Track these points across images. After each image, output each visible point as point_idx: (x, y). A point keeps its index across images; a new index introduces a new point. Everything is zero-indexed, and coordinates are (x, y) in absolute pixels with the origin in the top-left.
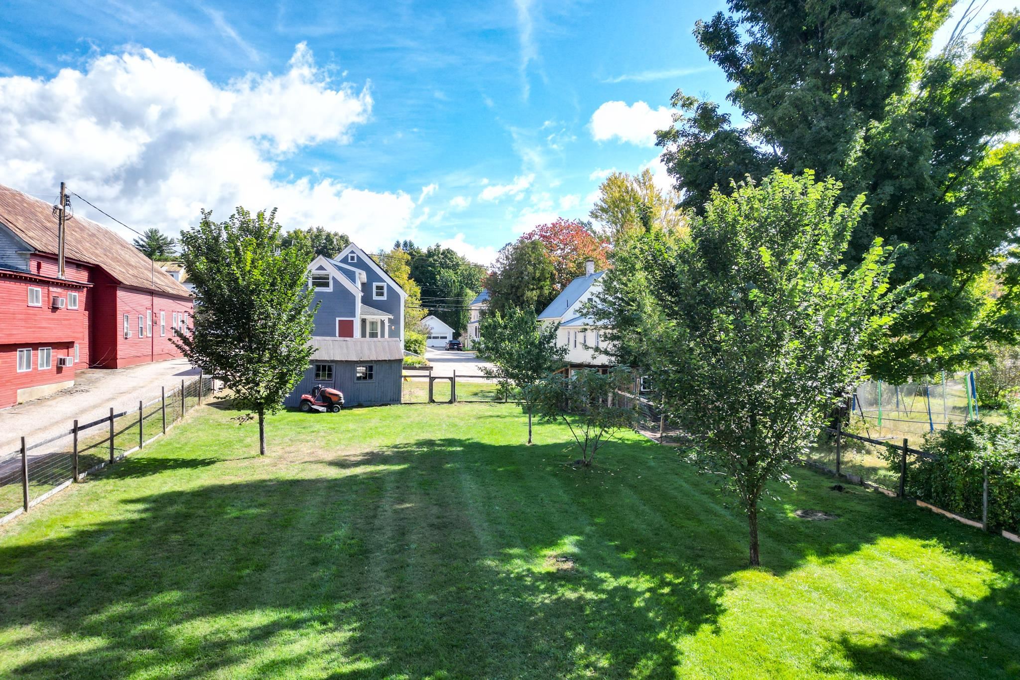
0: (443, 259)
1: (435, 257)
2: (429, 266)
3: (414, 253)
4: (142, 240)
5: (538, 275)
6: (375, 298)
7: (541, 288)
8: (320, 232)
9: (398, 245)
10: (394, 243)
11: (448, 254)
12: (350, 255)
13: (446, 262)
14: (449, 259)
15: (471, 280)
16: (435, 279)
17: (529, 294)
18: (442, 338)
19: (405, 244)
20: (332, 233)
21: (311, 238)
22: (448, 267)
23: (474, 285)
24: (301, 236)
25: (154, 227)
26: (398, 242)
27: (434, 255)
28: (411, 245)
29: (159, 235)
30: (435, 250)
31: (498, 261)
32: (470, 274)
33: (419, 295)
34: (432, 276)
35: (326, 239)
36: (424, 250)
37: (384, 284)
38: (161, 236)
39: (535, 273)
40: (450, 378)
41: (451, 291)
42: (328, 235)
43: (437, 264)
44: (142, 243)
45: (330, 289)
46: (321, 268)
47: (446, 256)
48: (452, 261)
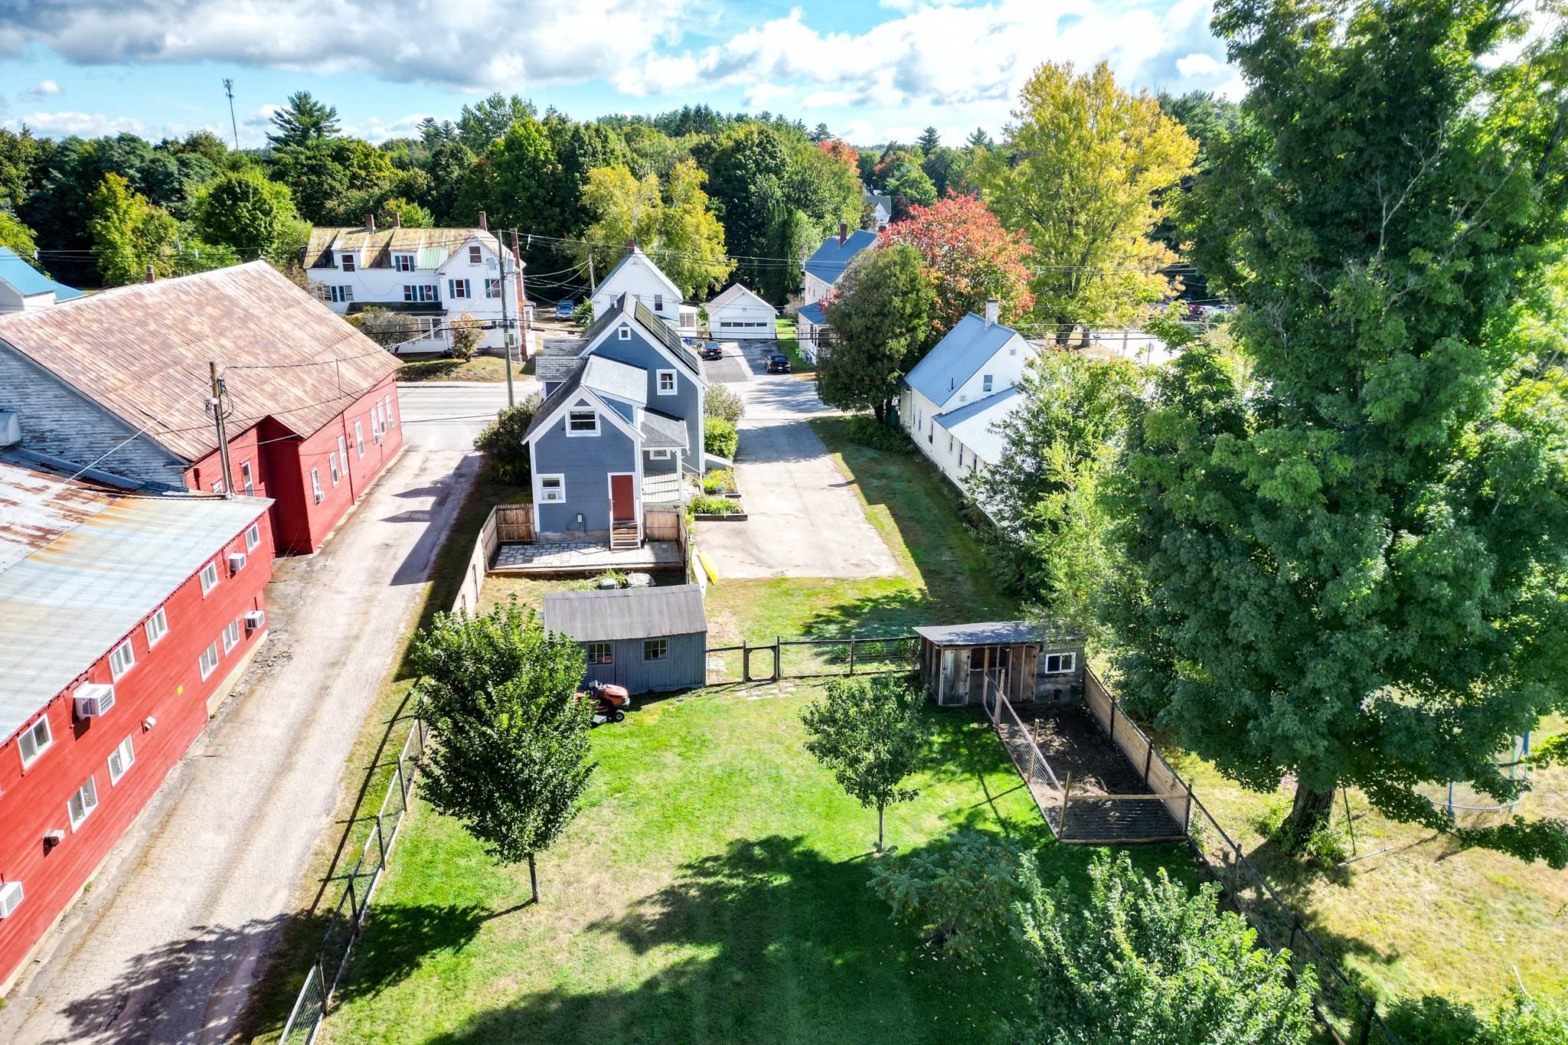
0: (760, 153)
1: (748, 153)
2: (737, 167)
4: (286, 112)
5: (908, 310)
6: (663, 393)
7: (914, 329)
12: (621, 329)
13: (764, 160)
14: (770, 154)
15: (804, 192)
16: (747, 190)
17: (892, 344)
22: (768, 170)
23: (811, 201)
25: (302, 90)
27: (744, 148)
32: (803, 181)
33: (722, 236)
34: (743, 184)
37: (674, 371)
38: (315, 105)
39: (904, 308)
40: (773, 648)
41: (773, 219)
43: (752, 166)
44: (286, 117)
45: (597, 433)
46: (582, 403)
47: (764, 148)
48: (774, 158)
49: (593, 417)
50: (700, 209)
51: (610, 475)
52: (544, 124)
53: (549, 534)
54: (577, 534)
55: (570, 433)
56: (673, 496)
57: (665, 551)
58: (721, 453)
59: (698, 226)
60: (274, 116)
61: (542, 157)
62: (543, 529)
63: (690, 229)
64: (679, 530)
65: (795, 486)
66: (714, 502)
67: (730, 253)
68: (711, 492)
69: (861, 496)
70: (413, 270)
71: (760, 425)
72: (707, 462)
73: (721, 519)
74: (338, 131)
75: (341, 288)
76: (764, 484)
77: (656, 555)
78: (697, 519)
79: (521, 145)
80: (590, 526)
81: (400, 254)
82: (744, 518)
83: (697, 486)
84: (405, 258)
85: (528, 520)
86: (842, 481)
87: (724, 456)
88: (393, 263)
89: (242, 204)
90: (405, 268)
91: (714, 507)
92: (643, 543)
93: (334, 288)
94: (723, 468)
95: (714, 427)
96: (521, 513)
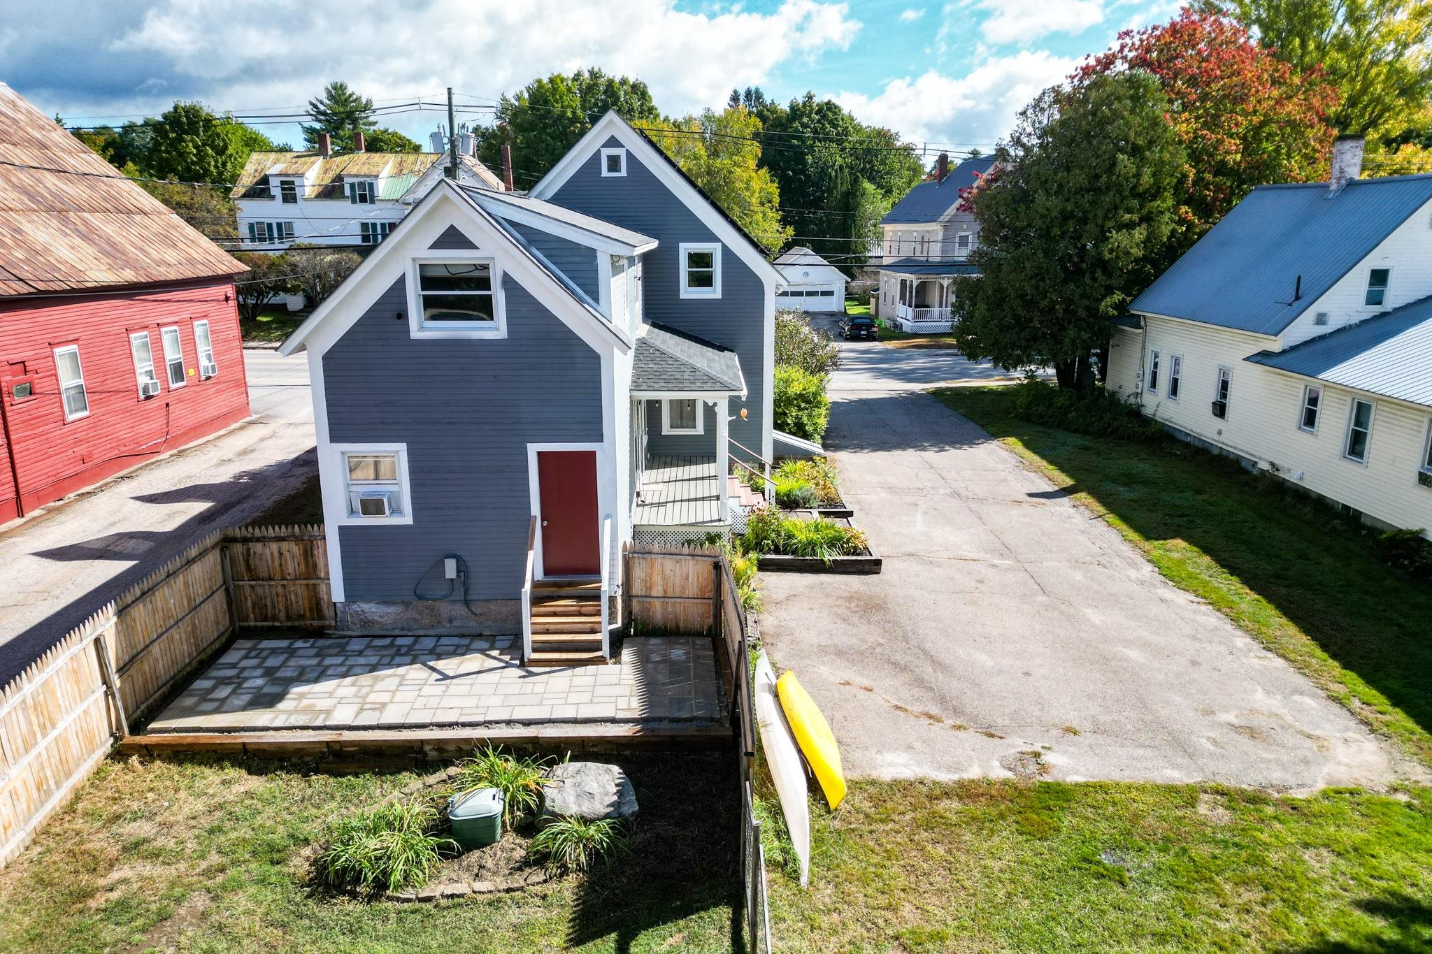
0: (819, 121)
1: (805, 120)
2: (794, 138)
3: (766, 113)
4: (322, 103)
6: (687, 292)
7: (1149, 218)
8: (597, 78)
9: (735, 98)
10: (729, 93)
11: (828, 111)
12: (606, 152)
13: (823, 128)
14: (830, 122)
15: (870, 162)
16: (804, 163)
17: (1118, 238)
18: (825, 293)
19: (748, 94)
20: (617, 80)
21: (580, 90)
22: (827, 139)
23: (878, 172)
24: (563, 87)
25: (338, 80)
26: (735, 92)
27: (802, 115)
28: (759, 96)
29: (348, 93)
30: (804, 104)
31: (1017, 142)
32: (869, 151)
33: (776, 200)
34: (799, 158)
35: (605, 92)
36: (784, 106)
37: (715, 249)
38: (350, 96)
39: (1138, 175)
41: (835, 187)
42: (610, 83)
43: (808, 133)
44: (322, 108)
45: (495, 329)
46: (452, 238)
47: (824, 117)
48: (835, 126)
49: (485, 283)
50: (752, 163)
51: (533, 449)
52: (574, 80)
53: (371, 609)
54: (445, 609)
55: (421, 327)
56: (707, 512)
57: (676, 670)
58: (800, 430)
59: (748, 183)
60: (309, 108)
61: (569, 114)
62: (351, 595)
63: (738, 185)
64: (718, 605)
65: (956, 494)
66: (801, 524)
67: (784, 221)
68: (789, 503)
69: (1111, 518)
70: (372, 202)
71: (854, 397)
72: (777, 444)
73: (819, 567)
74: (375, 123)
75: (279, 225)
76: (891, 489)
77: (650, 687)
78: (764, 566)
79: (546, 102)
80: (479, 589)
81: (356, 180)
82: (873, 567)
83: (758, 489)
84: (361, 184)
85: (312, 570)
86: (1050, 488)
87: (806, 436)
88: (347, 192)
89: (187, 137)
90: (363, 199)
91: (801, 536)
92: (618, 641)
93: (270, 225)
94: (808, 456)
95: (787, 382)
96: (293, 548)
